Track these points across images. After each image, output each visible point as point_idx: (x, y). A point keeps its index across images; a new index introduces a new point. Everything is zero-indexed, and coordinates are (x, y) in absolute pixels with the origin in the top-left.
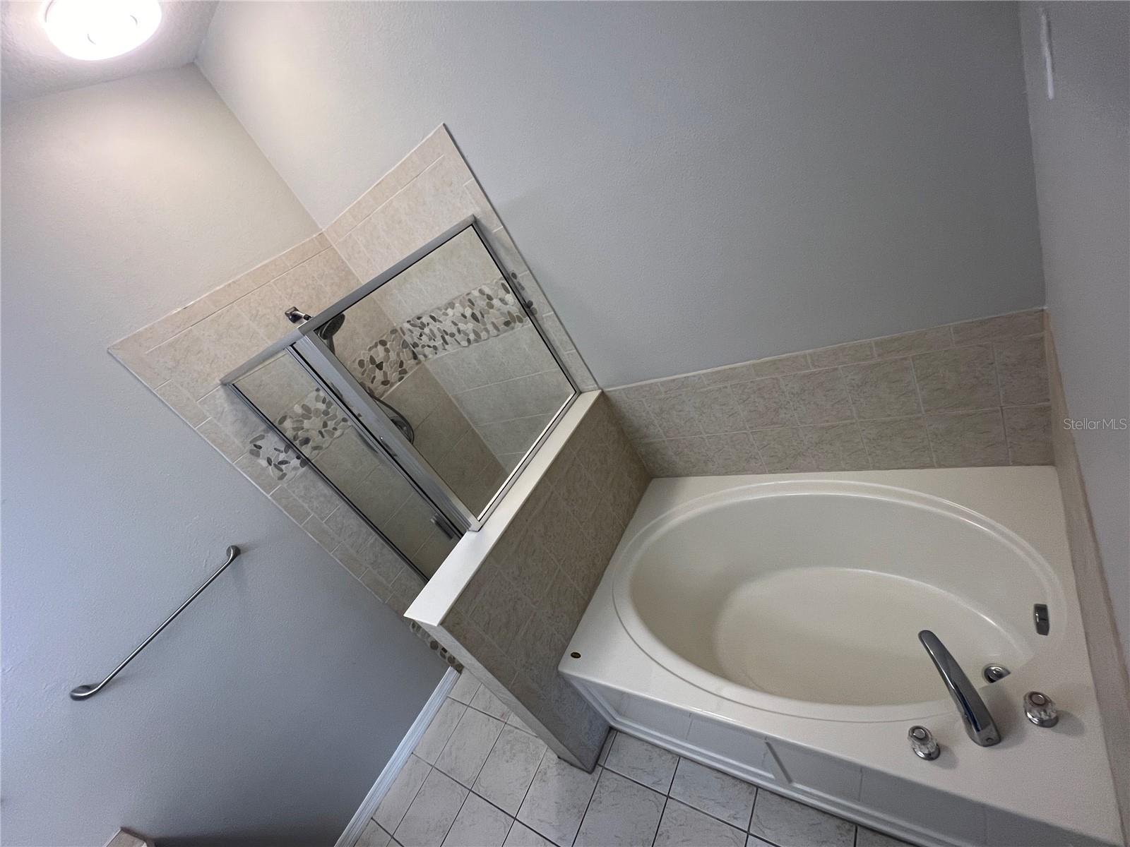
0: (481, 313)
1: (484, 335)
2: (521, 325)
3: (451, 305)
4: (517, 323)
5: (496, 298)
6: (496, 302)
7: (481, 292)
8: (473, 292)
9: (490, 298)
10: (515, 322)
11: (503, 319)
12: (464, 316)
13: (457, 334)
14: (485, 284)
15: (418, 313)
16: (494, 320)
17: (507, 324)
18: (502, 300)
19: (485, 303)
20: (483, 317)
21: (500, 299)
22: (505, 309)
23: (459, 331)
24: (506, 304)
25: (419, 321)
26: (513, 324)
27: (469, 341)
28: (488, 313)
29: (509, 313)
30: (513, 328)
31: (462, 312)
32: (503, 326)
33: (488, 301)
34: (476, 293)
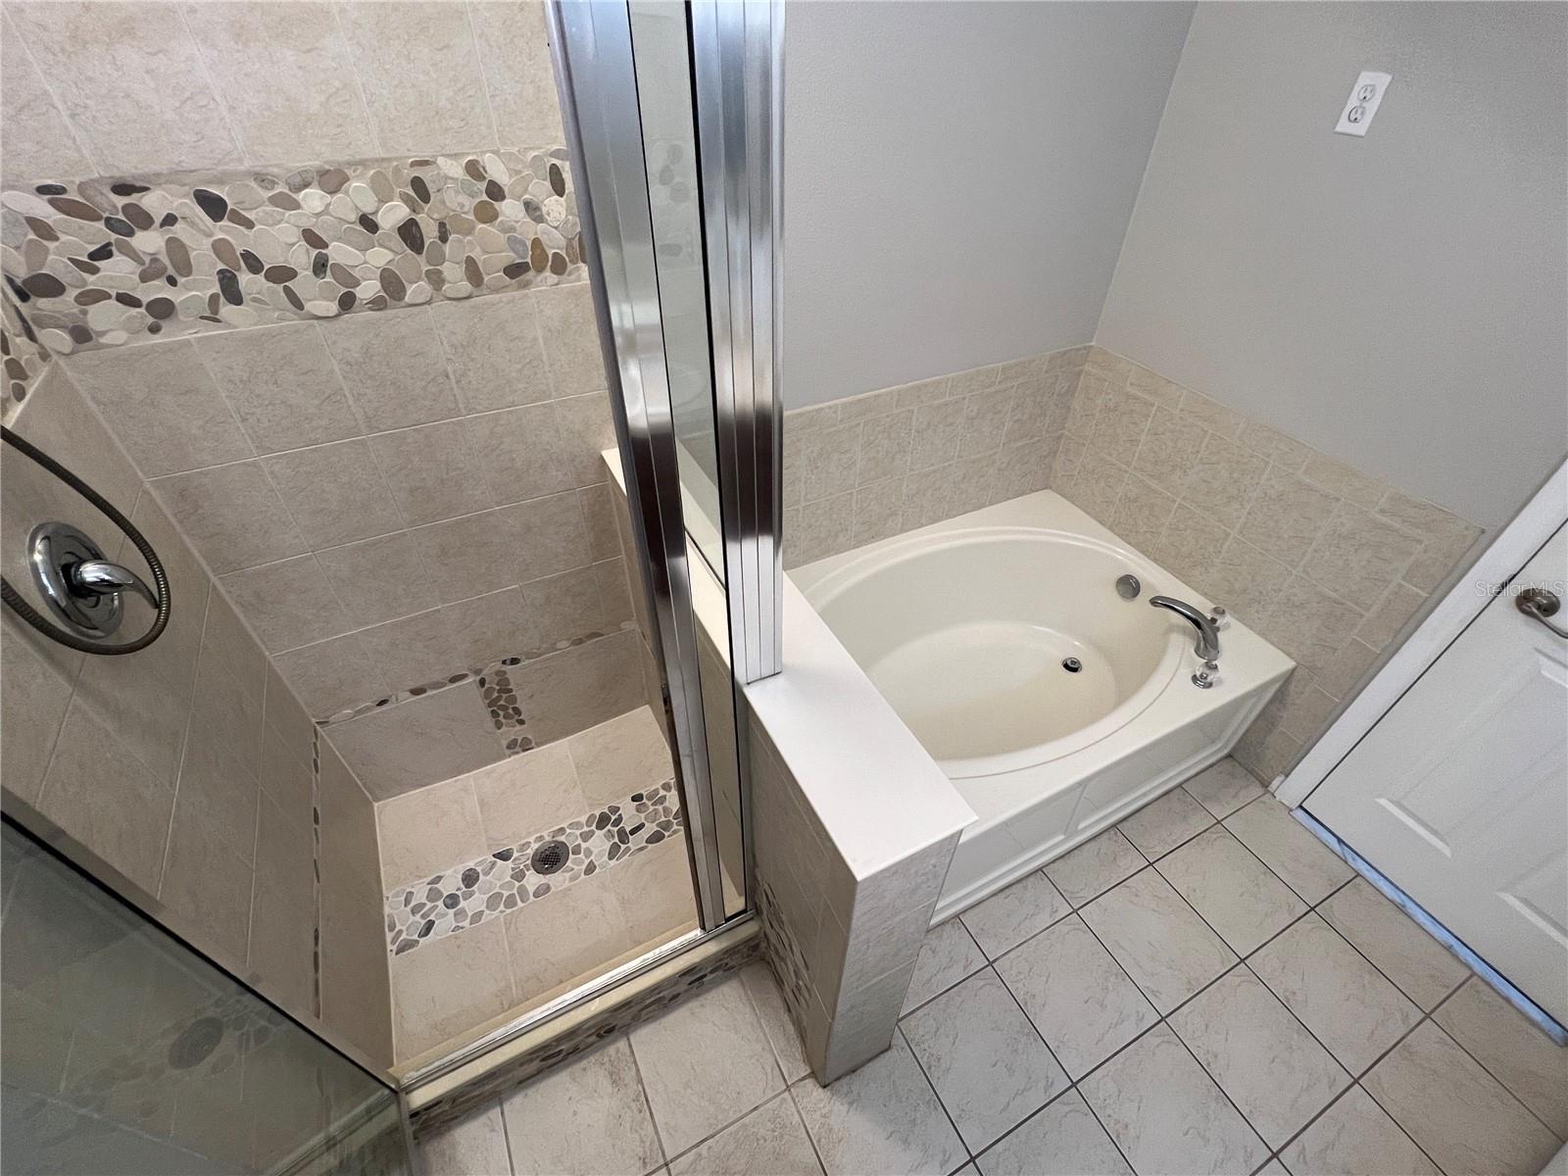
0: (442, 225)
1: (416, 290)
2: (555, 278)
3: (332, 180)
4: (547, 273)
5: (518, 198)
6: (510, 209)
7: (474, 170)
8: (440, 161)
9: (495, 192)
10: (540, 270)
11: (510, 257)
12: (368, 223)
13: (305, 273)
14: (496, 153)
15: (128, 168)
16: (477, 254)
17: (515, 271)
18: (532, 209)
19: (469, 203)
20: (444, 238)
21: (527, 205)
22: (530, 230)
23: (320, 266)
24: (539, 219)
25: (121, 201)
26: (531, 274)
27: (347, 302)
28: (470, 231)
29: (536, 243)
30: (526, 285)
31: (368, 209)
32: (502, 273)
33: (485, 198)
34: (455, 170)
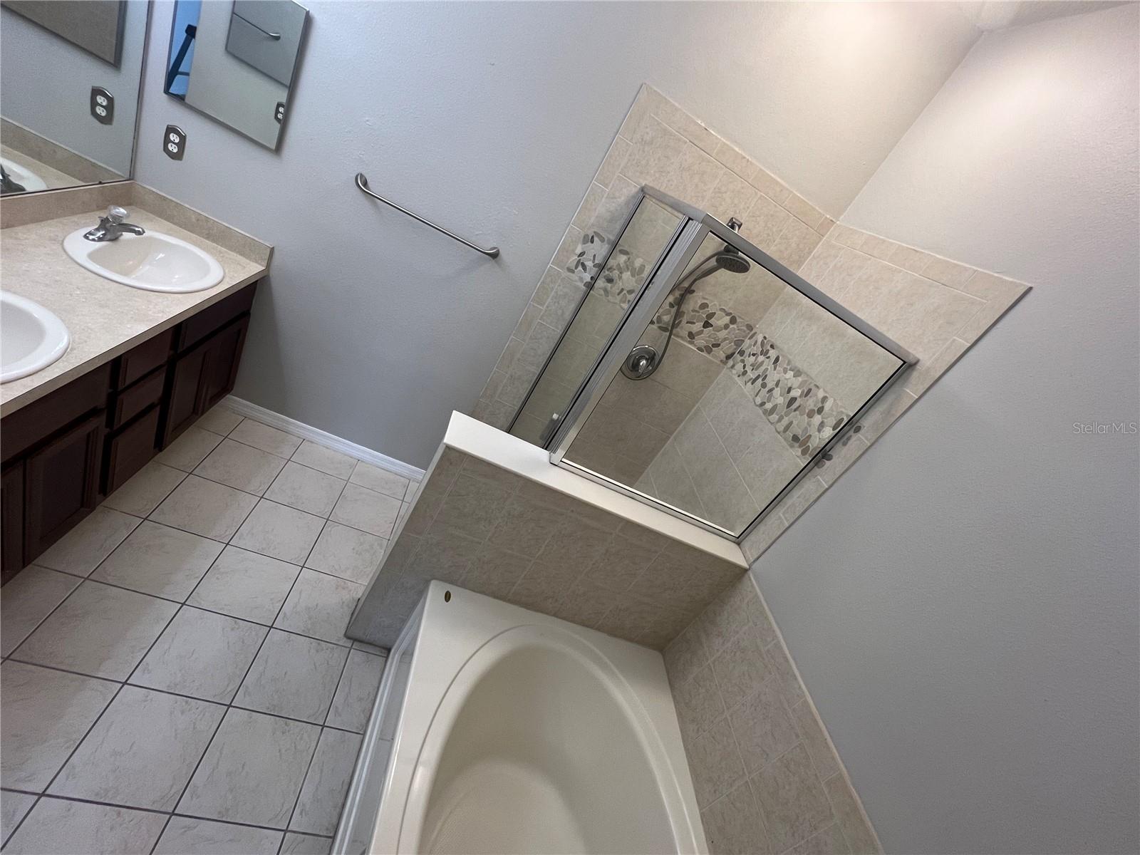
0: (799, 406)
1: (775, 417)
2: (799, 453)
3: (798, 373)
4: (800, 450)
5: (822, 418)
6: (817, 419)
7: (824, 399)
8: (821, 390)
9: (820, 410)
10: (800, 447)
11: (799, 432)
12: (789, 390)
13: (767, 389)
14: (835, 400)
15: (778, 343)
16: (795, 423)
17: (795, 438)
18: (822, 425)
19: (812, 407)
20: (795, 410)
21: (822, 422)
22: (813, 431)
23: (771, 390)
24: (819, 431)
25: (769, 347)
26: (797, 445)
27: (763, 404)
28: (801, 415)
29: (810, 436)
30: (792, 446)
31: (794, 387)
32: (792, 435)
33: (816, 409)
34: (821, 394)
